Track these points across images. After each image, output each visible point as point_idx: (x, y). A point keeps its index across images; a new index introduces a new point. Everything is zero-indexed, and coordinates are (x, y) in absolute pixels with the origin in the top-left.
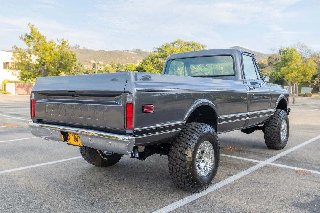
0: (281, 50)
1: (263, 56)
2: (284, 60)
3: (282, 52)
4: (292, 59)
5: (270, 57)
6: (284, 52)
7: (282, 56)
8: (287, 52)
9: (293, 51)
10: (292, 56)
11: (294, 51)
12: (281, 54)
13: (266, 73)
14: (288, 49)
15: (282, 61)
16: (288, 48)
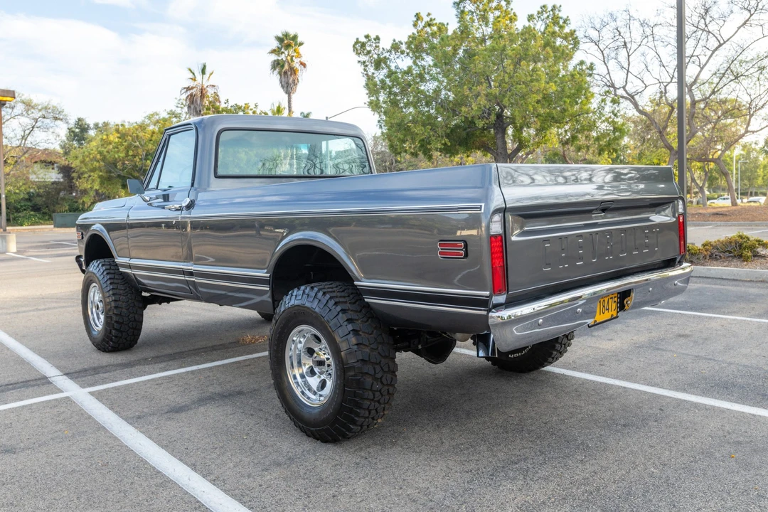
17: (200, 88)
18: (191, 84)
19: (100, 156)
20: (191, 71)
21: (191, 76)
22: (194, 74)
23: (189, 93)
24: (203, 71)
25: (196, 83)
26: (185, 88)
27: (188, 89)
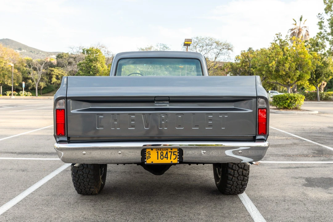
0: (85, 49)
1: (40, 52)
2: (89, 60)
3: (86, 52)
4: (97, 60)
5: (59, 55)
6: (87, 51)
7: (86, 55)
8: (92, 52)
9: (97, 51)
10: (97, 57)
11: (99, 51)
12: (84, 54)
13: (57, 73)
14: (92, 49)
15: (87, 61)
16: (93, 47)
17: (298, 28)
18: (294, 27)
19: (231, 66)
20: (294, 20)
21: (294, 23)
22: (295, 21)
23: (292, 32)
24: (301, 19)
25: (296, 26)
26: (290, 29)
27: (292, 30)
